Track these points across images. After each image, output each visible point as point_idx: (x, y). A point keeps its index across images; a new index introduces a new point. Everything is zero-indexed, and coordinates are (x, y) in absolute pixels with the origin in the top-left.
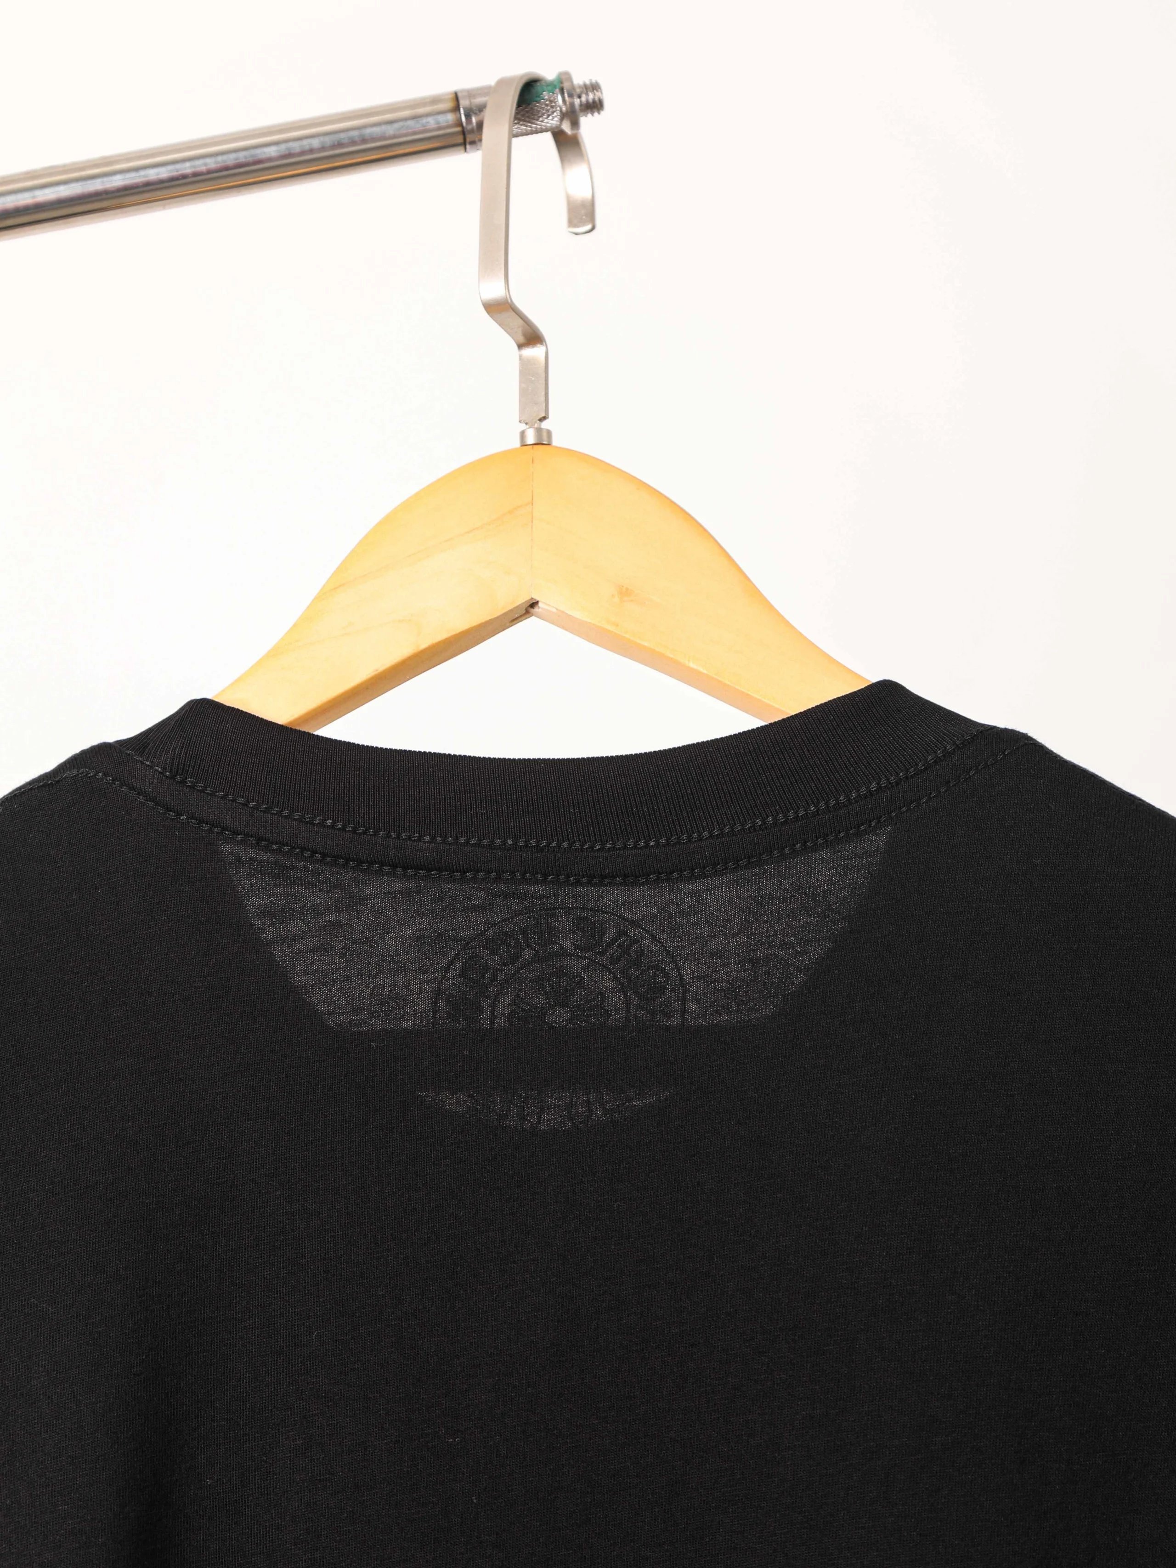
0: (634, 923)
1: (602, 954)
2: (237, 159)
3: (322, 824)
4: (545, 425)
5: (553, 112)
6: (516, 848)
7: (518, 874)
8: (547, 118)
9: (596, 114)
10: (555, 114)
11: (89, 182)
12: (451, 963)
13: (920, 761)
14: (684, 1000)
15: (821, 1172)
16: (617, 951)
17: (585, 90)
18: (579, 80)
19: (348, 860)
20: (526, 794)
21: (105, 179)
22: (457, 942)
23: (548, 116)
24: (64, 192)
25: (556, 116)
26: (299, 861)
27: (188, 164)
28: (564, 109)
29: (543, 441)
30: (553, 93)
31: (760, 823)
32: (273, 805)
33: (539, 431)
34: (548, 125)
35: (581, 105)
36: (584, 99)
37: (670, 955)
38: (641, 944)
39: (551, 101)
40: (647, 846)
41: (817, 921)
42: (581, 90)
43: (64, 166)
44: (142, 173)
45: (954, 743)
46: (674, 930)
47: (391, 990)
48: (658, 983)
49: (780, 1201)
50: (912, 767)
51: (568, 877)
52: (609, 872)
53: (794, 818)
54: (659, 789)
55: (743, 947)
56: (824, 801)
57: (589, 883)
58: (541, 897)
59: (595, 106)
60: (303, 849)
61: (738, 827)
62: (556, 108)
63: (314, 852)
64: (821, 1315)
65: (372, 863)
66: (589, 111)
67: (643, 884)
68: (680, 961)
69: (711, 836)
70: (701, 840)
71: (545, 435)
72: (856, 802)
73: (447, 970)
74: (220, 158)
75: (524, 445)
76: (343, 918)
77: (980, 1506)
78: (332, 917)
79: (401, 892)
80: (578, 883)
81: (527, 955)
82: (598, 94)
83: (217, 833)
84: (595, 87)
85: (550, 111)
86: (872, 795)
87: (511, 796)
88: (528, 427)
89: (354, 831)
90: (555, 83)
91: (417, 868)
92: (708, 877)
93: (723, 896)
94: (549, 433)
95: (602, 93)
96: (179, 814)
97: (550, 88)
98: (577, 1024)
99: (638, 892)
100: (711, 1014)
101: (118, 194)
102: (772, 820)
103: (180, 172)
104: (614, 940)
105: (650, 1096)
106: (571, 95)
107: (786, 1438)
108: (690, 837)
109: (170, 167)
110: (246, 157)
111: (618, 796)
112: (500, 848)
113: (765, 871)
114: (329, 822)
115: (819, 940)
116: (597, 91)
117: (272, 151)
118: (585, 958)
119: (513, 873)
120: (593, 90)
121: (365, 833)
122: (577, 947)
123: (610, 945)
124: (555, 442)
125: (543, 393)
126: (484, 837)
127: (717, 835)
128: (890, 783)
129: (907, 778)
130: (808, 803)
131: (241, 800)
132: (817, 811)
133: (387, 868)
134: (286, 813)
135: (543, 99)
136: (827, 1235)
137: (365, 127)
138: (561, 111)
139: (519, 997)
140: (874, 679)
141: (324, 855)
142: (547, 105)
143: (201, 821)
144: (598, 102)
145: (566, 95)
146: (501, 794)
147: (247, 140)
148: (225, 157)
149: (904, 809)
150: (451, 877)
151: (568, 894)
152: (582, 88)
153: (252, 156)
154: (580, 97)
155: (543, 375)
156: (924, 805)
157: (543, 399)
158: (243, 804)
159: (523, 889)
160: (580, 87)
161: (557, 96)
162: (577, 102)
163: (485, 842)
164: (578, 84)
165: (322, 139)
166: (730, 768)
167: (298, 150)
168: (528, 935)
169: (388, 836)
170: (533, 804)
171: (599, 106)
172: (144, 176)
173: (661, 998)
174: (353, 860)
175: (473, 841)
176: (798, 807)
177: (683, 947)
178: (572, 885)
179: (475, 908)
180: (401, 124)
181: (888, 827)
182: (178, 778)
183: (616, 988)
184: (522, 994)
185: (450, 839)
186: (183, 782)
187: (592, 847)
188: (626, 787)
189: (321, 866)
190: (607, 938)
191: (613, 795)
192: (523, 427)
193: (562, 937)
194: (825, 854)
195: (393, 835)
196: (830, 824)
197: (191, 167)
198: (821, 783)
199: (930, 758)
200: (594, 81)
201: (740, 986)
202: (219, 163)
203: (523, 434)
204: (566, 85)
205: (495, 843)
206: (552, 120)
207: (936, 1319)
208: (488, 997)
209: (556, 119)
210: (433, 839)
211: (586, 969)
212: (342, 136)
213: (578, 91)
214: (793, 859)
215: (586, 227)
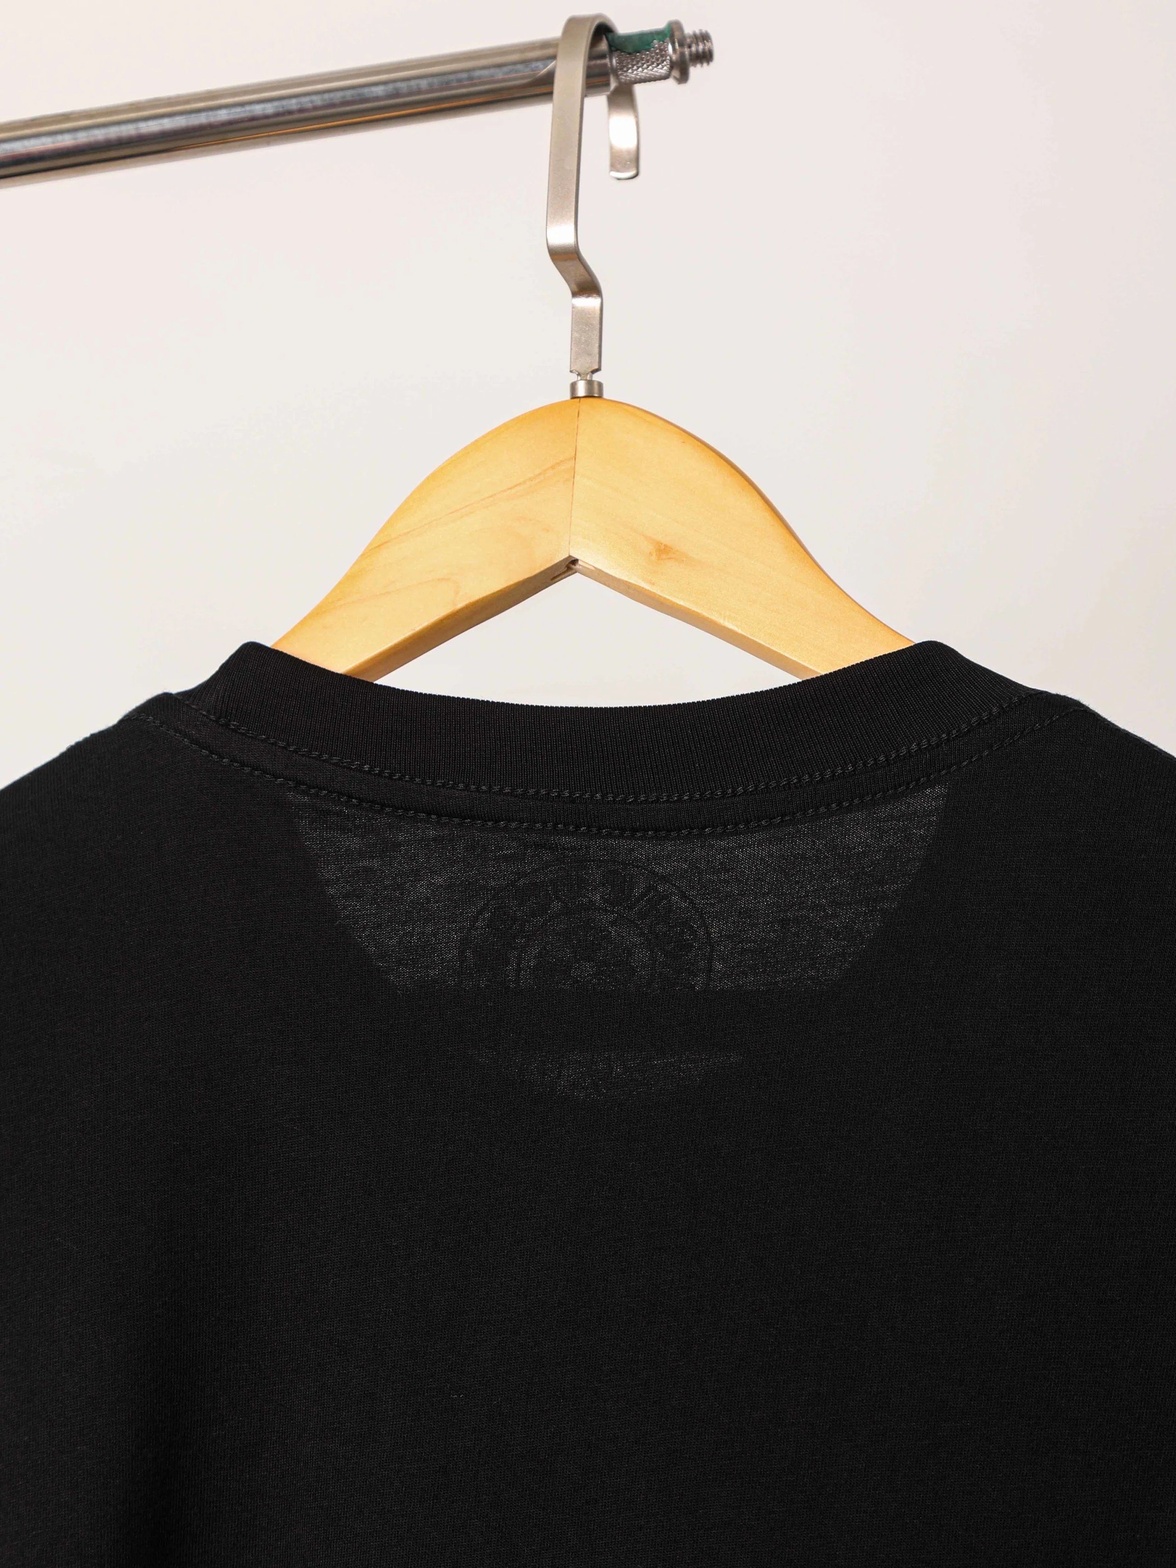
0: (664, 879)
1: (631, 908)
2: (344, 97)
3: (360, 770)
4: (596, 377)
5: (663, 62)
6: (548, 798)
7: (549, 825)
8: (656, 67)
9: (705, 65)
10: (665, 63)
11: (193, 115)
12: (480, 912)
13: (963, 723)
14: (710, 960)
15: (842, 1142)
16: (645, 906)
17: (695, 40)
18: (689, 29)
19: (383, 806)
20: (561, 744)
21: (210, 113)
22: (487, 892)
23: (658, 65)
24: (167, 124)
25: (665, 65)
26: (335, 805)
27: (294, 101)
28: (674, 58)
29: (595, 392)
30: (664, 42)
31: (795, 781)
32: (312, 748)
33: (590, 383)
34: (657, 74)
35: (691, 54)
36: (694, 49)
37: (698, 912)
38: (670, 900)
39: (661, 50)
40: (680, 800)
41: (850, 884)
42: (691, 39)
43: (169, 98)
44: (248, 108)
45: (1001, 706)
46: (704, 887)
47: (420, 938)
48: (685, 941)
49: (797, 1170)
50: (954, 729)
51: (599, 829)
52: (640, 825)
53: (830, 777)
54: (694, 743)
55: (773, 907)
56: (862, 760)
57: (621, 836)
58: (573, 849)
59: (706, 57)
60: (341, 794)
61: (773, 784)
62: (666, 57)
63: (350, 797)
64: (834, 1290)
65: (407, 810)
66: (699, 61)
67: (674, 839)
68: (708, 918)
69: (745, 792)
70: (735, 796)
71: (596, 386)
72: (895, 763)
73: (475, 919)
74: (326, 96)
75: (574, 397)
76: (376, 864)
77: (987, 1497)
78: (366, 863)
79: (434, 840)
80: (609, 835)
81: (556, 906)
82: (708, 45)
83: (258, 776)
84: (704, 37)
85: (660, 60)
86: (911, 756)
87: (546, 745)
88: (579, 378)
89: (390, 777)
90: (666, 32)
91: (451, 816)
92: (741, 833)
93: (754, 854)
94: (600, 385)
95: (712, 44)
96: (221, 757)
97: (660, 37)
98: (601, 979)
99: (669, 847)
100: (737, 975)
101: (224, 129)
102: (808, 779)
103: (285, 109)
104: (643, 895)
105: (671, 1056)
106: (681, 45)
107: (790, 1414)
108: (724, 793)
109: (276, 104)
110: (353, 96)
111: (653, 749)
112: (533, 797)
113: (798, 831)
114: (366, 767)
115: (851, 903)
116: (707, 41)
117: (379, 90)
118: (613, 912)
119: (545, 823)
120: (704, 40)
121: (400, 779)
122: (606, 901)
123: (638, 900)
124: (606, 395)
125: (597, 345)
126: (517, 786)
127: (751, 792)
128: (931, 745)
129: (948, 740)
130: (845, 762)
131: (282, 744)
132: (854, 771)
133: (422, 815)
134: (325, 757)
135: (654, 48)
136: (844, 1208)
137: (474, 69)
138: (671, 60)
139: (545, 949)
140: (918, 640)
141: (360, 800)
142: (657, 54)
143: (243, 764)
144: (708, 52)
145: (677, 45)
146: (536, 743)
147: (354, 79)
148: (332, 95)
149: (944, 772)
150: (483, 825)
151: (600, 846)
152: (693, 38)
153: (359, 95)
154: (690, 47)
155: (598, 326)
156: (964, 769)
157: (596, 350)
158: (283, 748)
159: (554, 840)
160: (690, 37)
161: (668, 45)
162: (687, 51)
163: (520, 791)
164: (689, 33)
165: (430, 80)
166: (768, 723)
167: (405, 90)
168: (557, 887)
169: (423, 782)
170: (567, 754)
171: (708, 57)
172: (250, 111)
173: (687, 956)
174: (389, 806)
175: (507, 790)
176: (835, 766)
177: (713, 905)
178: (603, 837)
179: (506, 858)
180: (510, 67)
181: (926, 790)
182: (223, 721)
183: (643, 943)
184: (549, 947)
185: (484, 788)
186: (227, 725)
187: (624, 800)
188: (662, 739)
189: (357, 811)
190: (636, 892)
191: (648, 747)
192: (574, 377)
193: (592, 889)
194: (860, 815)
195: (429, 782)
196: (867, 785)
197: (297, 104)
198: (860, 743)
199: (974, 719)
200: (704, 31)
201: (768, 947)
202: (325, 100)
203: (573, 386)
204: (677, 34)
205: (528, 792)
206: (661, 69)
207: (951, 1301)
208: (515, 948)
209: (665, 68)
210: (467, 786)
211: (613, 923)
212: (451, 77)
213: (688, 40)
214: (828, 819)
215: (632, 173)
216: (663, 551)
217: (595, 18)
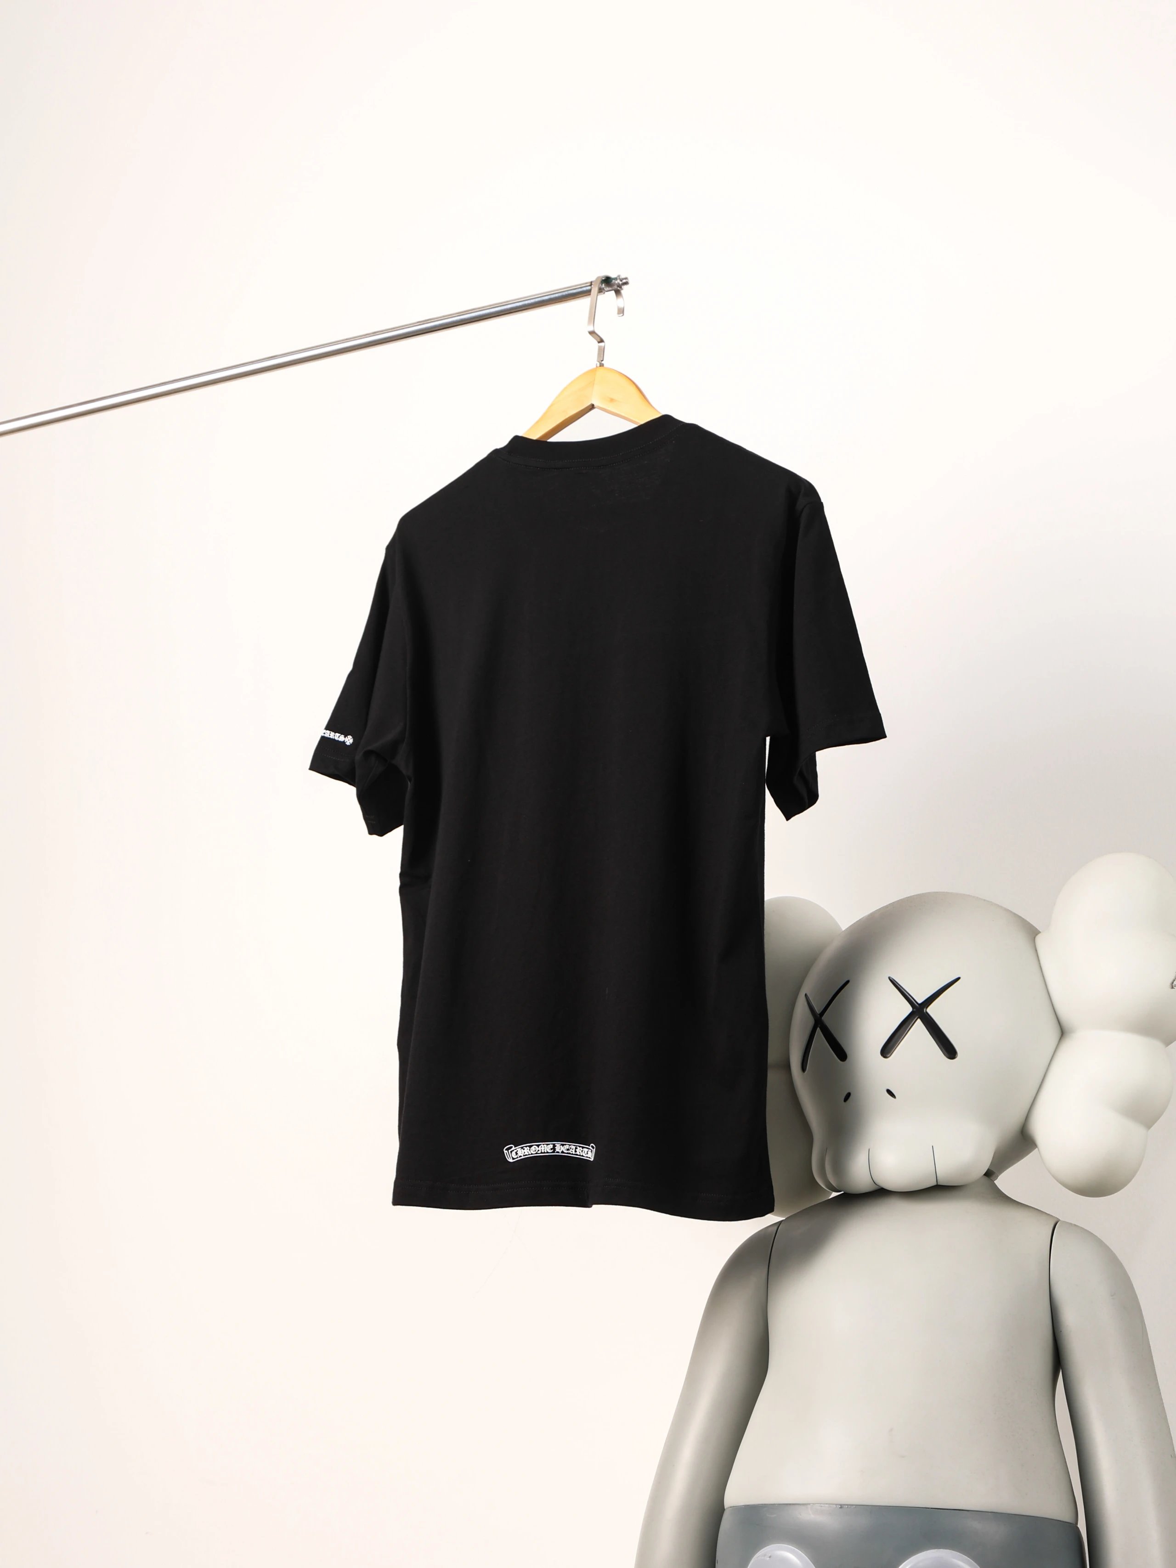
4: (603, 362)
5: (614, 285)
9: (627, 286)
17: (624, 280)
18: (621, 277)
23: (612, 286)
28: (617, 284)
29: (602, 365)
30: (614, 280)
33: (601, 363)
34: (612, 289)
36: (623, 282)
39: (613, 282)
59: (626, 283)
66: (625, 285)
75: (597, 367)
84: (626, 278)
88: (598, 362)
95: (628, 280)
106: (619, 281)
124: (605, 366)
125: (603, 354)
135: (611, 282)
140: (663, 414)
142: (612, 284)
143: (515, 462)
155: (603, 350)
157: (603, 356)
158: (525, 458)
160: (622, 279)
162: (621, 282)
203: (597, 364)
204: (618, 278)
209: (615, 287)
215: (622, 314)
216: (612, 400)
217: (598, 278)
